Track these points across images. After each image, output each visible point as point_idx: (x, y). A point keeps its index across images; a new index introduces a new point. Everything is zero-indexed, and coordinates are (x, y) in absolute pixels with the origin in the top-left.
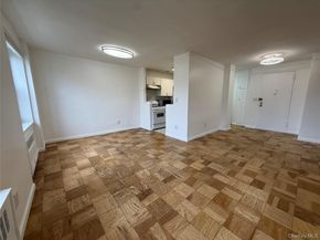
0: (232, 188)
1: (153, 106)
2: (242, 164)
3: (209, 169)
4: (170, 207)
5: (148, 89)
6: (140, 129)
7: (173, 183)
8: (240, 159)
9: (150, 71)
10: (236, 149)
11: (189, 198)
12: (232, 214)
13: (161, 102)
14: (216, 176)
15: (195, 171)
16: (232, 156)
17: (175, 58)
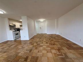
0: (44, 46)
1: (14, 31)
2: (43, 41)
3: (38, 44)
4: (36, 57)
5: (10, 26)
6: (8, 41)
7: (32, 51)
8: (42, 40)
9: (10, 19)
10: (40, 38)
11: (38, 52)
12: (47, 50)
13: (16, 30)
14: (40, 45)
15: (36, 46)
16: (40, 40)
17: (22, 17)
